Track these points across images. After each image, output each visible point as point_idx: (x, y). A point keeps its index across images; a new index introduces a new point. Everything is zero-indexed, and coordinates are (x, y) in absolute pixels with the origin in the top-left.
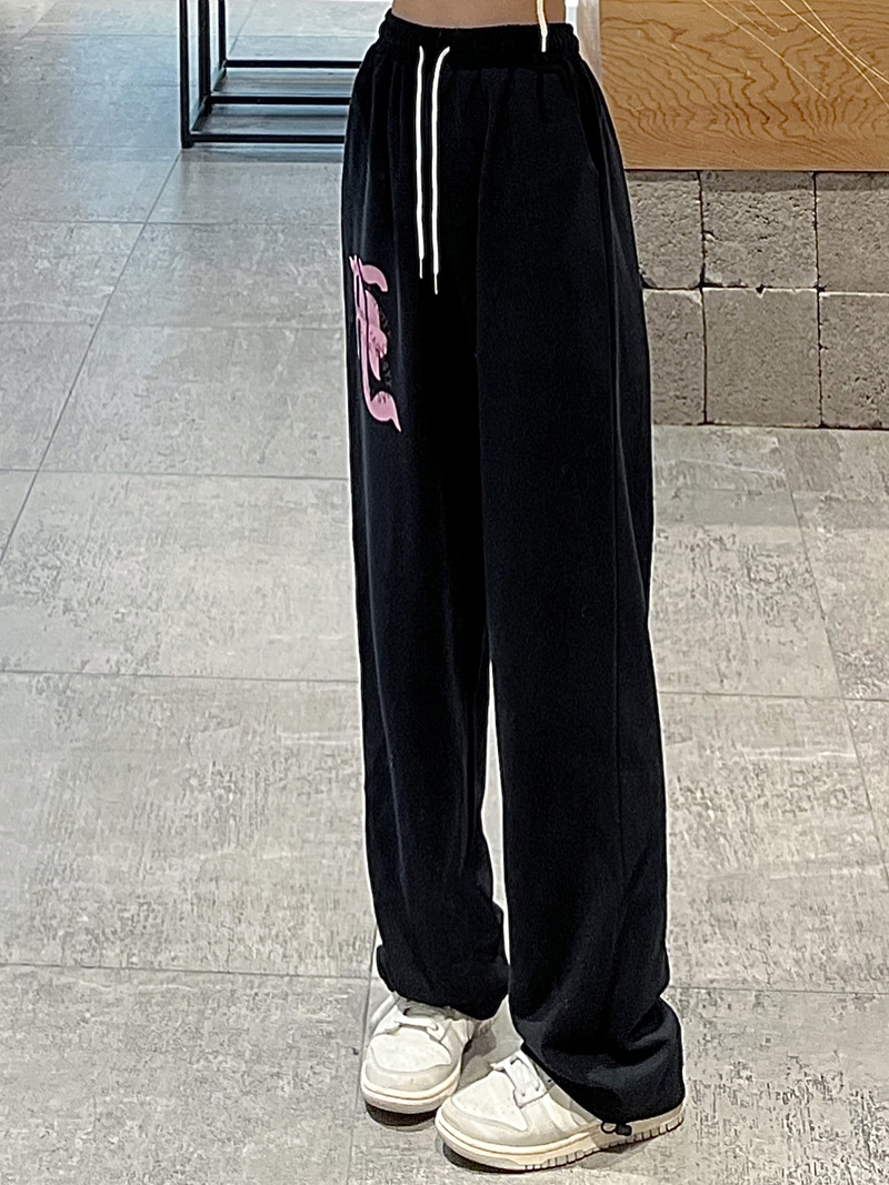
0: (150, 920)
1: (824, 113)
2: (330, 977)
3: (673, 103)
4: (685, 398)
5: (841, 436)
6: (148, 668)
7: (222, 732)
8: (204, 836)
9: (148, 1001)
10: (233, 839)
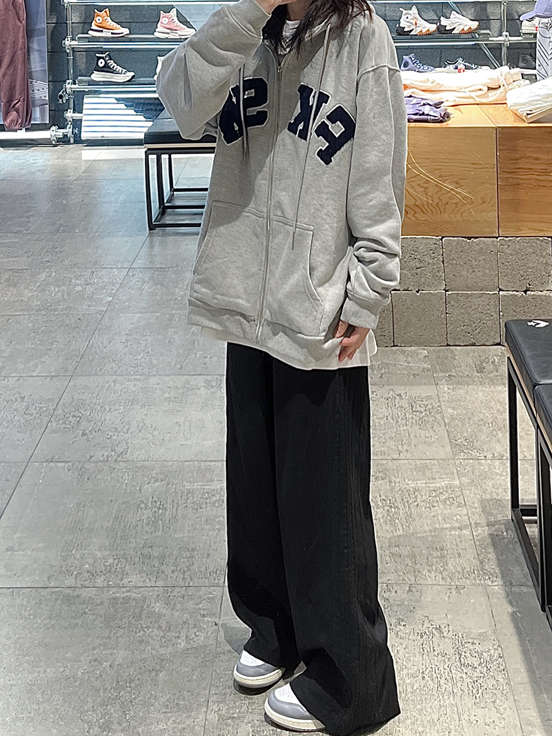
0: (119, 565)
2: (205, 586)
4: (384, 336)
5: (456, 349)
6: (122, 458)
7: (158, 484)
8: (147, 528)
9: (117, 603)
10: (161, 529)
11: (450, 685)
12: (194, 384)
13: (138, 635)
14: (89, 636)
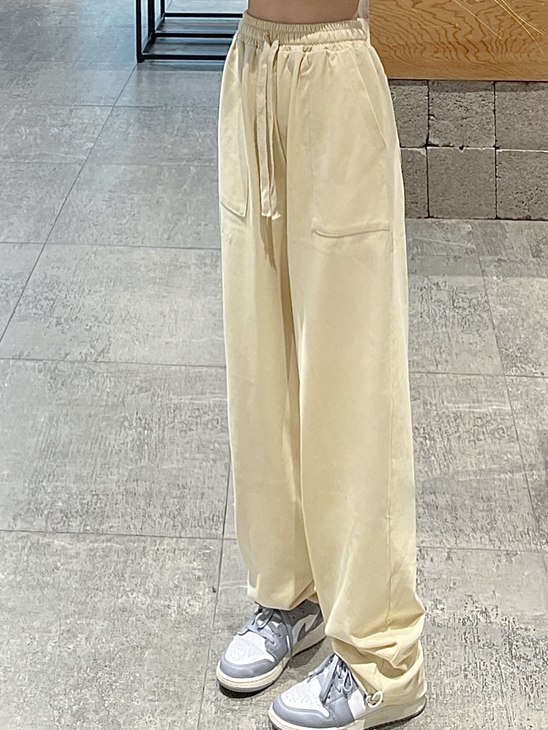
0: (98, 505)
1: (500, 47)
2: (200, 538)
3: (414, 41)
4: (417, 203)
5: (507, 224)
6: (103, 357)
7: (142, 395)
8: (131, 455)
9: (95, 555)
10: (147, 457)
11: (498, 683)
12: (184, 260)
13: (120, 601)
14: (61, 600)
